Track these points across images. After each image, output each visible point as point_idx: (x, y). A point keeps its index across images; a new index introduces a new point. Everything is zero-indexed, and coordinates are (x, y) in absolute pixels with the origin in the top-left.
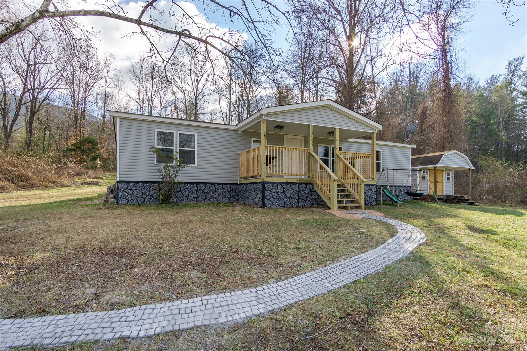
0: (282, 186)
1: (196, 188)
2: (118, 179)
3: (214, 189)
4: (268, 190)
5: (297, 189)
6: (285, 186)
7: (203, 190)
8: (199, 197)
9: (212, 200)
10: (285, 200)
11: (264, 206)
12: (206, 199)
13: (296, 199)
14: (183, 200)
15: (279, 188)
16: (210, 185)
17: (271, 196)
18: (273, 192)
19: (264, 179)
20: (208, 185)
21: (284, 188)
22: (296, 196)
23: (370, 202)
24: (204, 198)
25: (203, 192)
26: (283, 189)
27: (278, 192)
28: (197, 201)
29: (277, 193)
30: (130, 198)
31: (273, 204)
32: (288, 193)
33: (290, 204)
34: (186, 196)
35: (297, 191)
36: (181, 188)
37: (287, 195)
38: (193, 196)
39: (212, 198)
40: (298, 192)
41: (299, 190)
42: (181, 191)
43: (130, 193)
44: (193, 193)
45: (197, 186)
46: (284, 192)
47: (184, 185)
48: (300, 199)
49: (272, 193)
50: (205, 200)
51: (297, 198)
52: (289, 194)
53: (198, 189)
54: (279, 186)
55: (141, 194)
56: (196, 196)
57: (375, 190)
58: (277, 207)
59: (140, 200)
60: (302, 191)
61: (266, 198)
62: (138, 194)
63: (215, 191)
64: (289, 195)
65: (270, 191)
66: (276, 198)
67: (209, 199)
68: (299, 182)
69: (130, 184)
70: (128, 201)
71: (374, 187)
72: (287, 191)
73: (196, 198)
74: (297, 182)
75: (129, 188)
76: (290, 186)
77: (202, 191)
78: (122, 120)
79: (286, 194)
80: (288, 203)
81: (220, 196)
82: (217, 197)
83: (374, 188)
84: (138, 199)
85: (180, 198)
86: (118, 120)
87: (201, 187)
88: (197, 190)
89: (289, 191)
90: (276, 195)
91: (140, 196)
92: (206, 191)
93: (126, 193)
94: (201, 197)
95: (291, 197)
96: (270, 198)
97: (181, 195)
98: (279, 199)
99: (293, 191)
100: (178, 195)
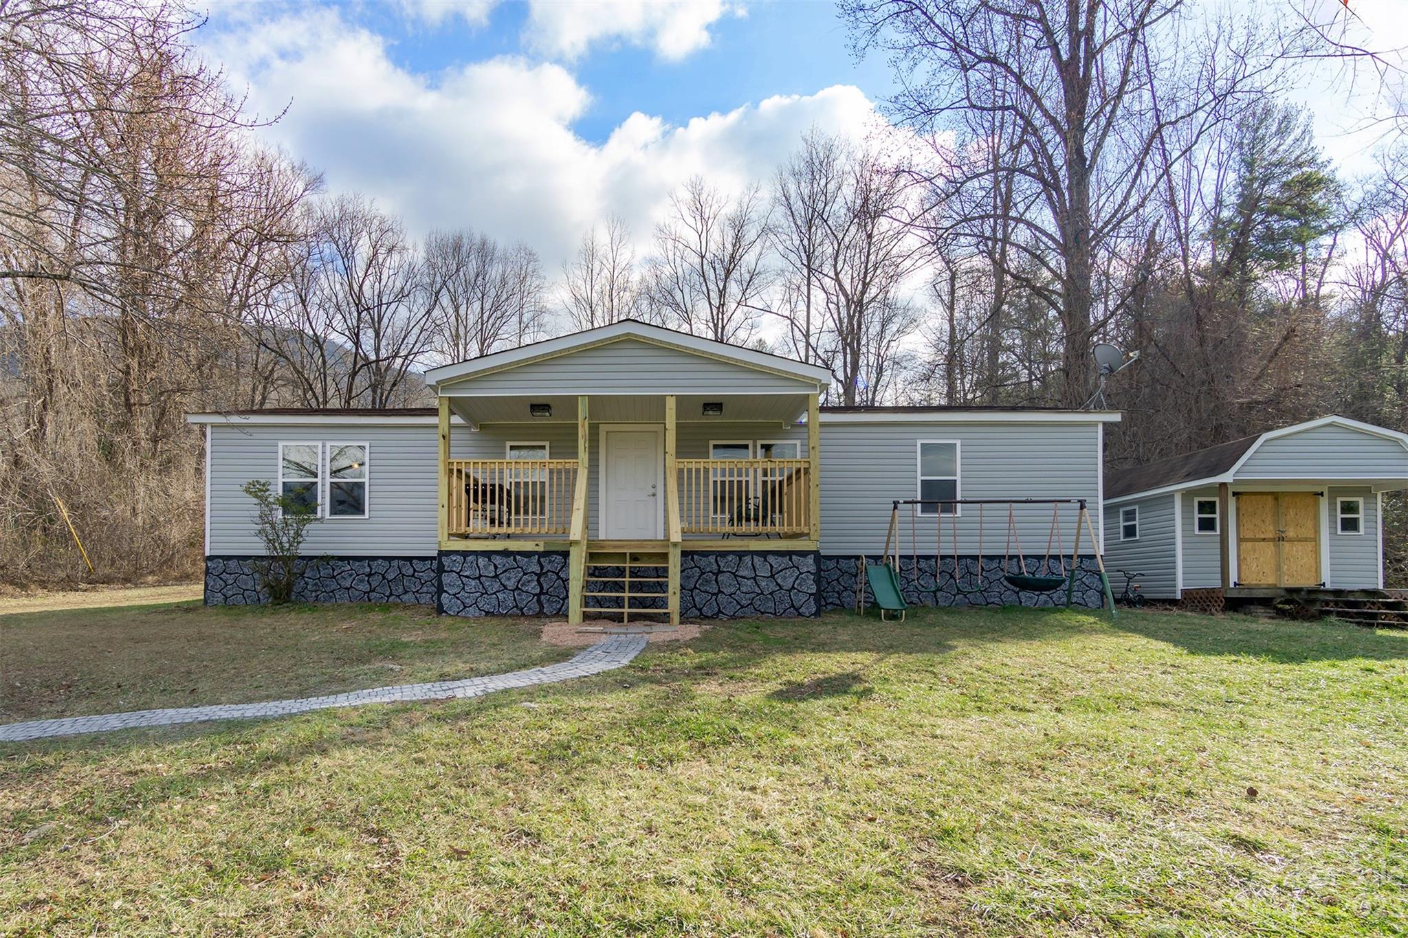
0: (490, 560)
1: (368, 570)
2: (207, 554)
3: (411, 571)
4: (452, 571)
5: (537, 569)
6: (498, 560)
7: (383, 575)
8: (374, 591)
9: (405, 597)
10: (500, 596)
11: (440, 610)
12: (391, 594)
13: (534, 595)
14: (337, 596)
15: (481, 566)
16: (401, 563)
17: (459, 586)
18: (467, 577)
19: (443, 544)
20: (395, 563)
21: (496, 567)
22: (533, 587)
23: (793, 606)
24: (387, 594)
25: (384, 578)
26: (492, 568)
27: (480, 576)
28: (370, 600)
29: (479, 578)
30: (231, 593)
31: (465, 607)
32: (509, 579)
33: (517, 606)
34: (346, 588)
35: (536, 574)
36: (333, 570)
37: (507, 583)
38: (361, 587)
39: (406, 592)
40: (539, 576)
41: (542, 569)
42: (334, 577)
43: (230, 582)
44: (362, 581)
45: (369, 565)
46: (496, 576)
47: (340, 563)
48: (544, 594)
49: (464, 579)
50: (388, 597)
51: (537, 591)
52: (513, 580)
53: (373, 572)
54: (482, 561)
55: (251, 583)
56: (367, 588)
57: (813, 569)
58: (477, 614)
59: (249, 597)
60: (549, 574)
61: (446, 592)
62: (246, 584)
63: (413, 576)
64: (511, 584)
65: (458, 573)
66: (473, 590)
67: (398, 596)
68: (541, 549)
69: (230, 562)
70: (226, 598)
71: (810, 560)
72: (507, 574)
73: (368, 593)
74: (537, 549)
75: (228, 571)
76: (515, 560)
77: (380, 576)
78: (215, 430)
79: (503, 581)
80: (510, 604)
81: (425, 589)
82: (417, 591)
83: (809, 564)
84: (247, 593)
85: (332, 592)
86: (209, 431)
87: (379, 567)
88: (370, 575)
89: (512, 574)
90: (473, 583)
91: (249, 587)
92: (391, 576)
93: (222, 583)
94: (379, 591)
95: (517, 588)
96: (456, 590)
97: (334, 586)
98: (483, 594)
99: (525, 574)
100: (327, 586)
